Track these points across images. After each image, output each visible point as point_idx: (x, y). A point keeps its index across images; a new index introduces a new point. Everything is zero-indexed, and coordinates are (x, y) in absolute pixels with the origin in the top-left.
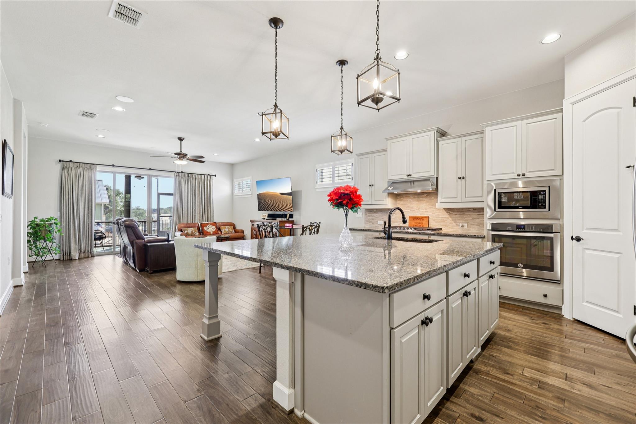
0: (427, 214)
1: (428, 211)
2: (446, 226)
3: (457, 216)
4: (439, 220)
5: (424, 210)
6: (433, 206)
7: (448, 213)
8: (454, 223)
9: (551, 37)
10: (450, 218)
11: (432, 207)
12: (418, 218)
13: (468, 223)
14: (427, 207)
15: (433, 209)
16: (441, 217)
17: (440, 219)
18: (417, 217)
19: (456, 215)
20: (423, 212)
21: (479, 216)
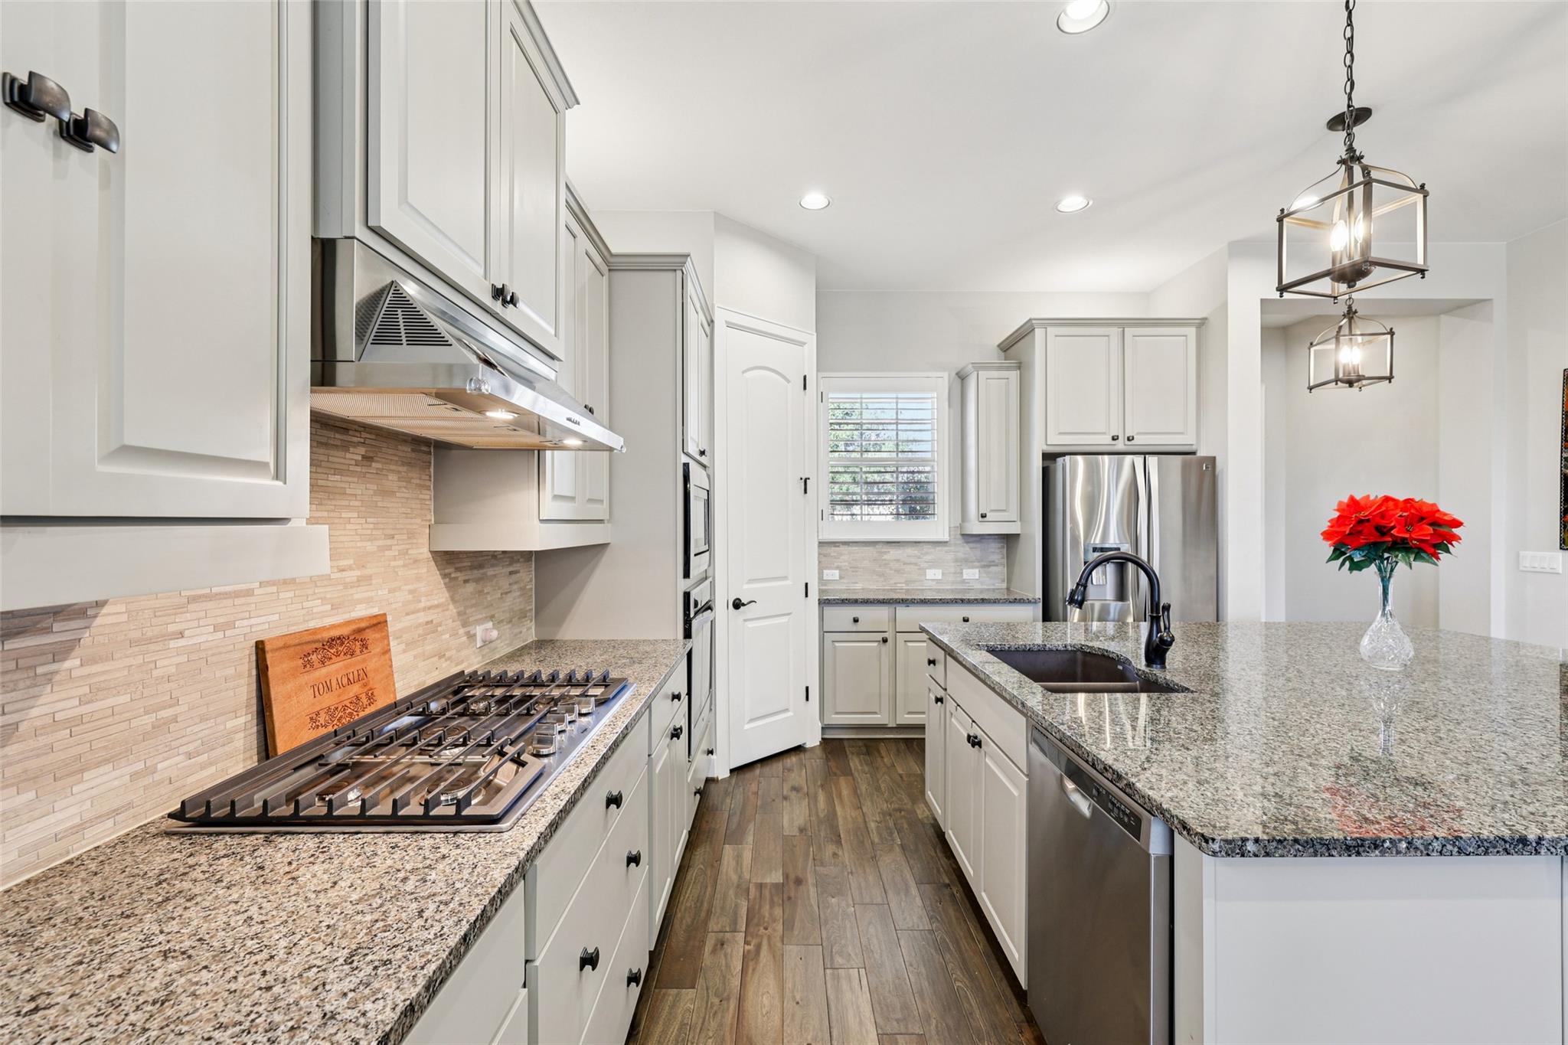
0: (369, 601)
1: (370, 578)
2: (440, 658)
3: (470, 587)
4: (420, 625)
5: (350, 568)
6: (392, 537)
7: (444, 576)
8: (462, 631)
9: (815, 200)
10: (451, 607)
11: (389, 542)
12: (332, 641)
13: (492, 617)
14: (370, 547)
15: (394, 558)
16: (424, 609)
17: (422, 618)
18: (327, 635)
19: (468, 585)
20: (346, 586)
21: (511, 581)
